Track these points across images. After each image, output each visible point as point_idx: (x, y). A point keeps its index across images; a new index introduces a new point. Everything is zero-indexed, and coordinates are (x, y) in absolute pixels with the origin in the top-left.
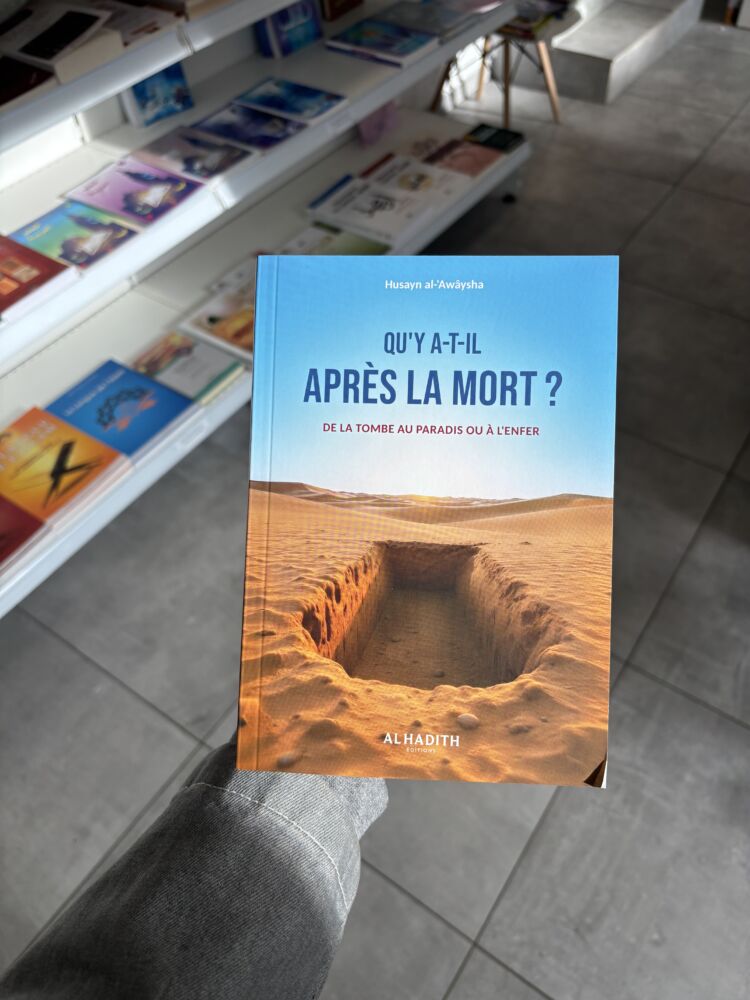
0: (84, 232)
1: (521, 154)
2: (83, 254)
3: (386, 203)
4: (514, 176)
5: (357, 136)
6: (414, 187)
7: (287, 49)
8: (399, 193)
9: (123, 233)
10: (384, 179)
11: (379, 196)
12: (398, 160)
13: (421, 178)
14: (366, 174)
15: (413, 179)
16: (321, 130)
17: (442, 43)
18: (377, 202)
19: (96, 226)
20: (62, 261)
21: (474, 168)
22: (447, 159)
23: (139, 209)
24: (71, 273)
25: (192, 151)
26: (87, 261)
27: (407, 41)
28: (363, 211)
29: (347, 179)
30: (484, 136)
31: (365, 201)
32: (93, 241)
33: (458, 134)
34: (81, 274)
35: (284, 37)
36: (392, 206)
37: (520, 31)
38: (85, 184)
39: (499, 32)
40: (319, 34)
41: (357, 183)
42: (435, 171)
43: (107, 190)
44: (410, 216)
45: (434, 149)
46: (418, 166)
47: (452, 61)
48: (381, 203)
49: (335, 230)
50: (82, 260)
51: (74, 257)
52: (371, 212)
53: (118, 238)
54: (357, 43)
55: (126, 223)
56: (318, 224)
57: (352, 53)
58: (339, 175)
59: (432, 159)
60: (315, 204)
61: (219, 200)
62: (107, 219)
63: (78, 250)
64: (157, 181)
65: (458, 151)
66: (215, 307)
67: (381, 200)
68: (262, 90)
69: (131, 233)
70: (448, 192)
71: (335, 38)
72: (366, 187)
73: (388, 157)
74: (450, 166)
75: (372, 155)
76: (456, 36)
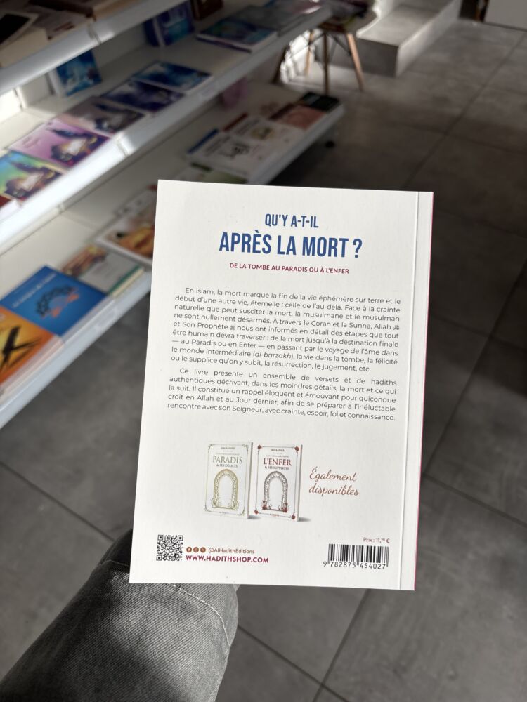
0: (23, 174)
1: (338, 113)
2: (22, 190)
3: (243, 150)
4: (333, 128)
5: (221, 101)
6: (263, 137)
7: (169, 40)
8: (252, 142)
9: (52, 175)
10: (241, 132)
11: (238, 144)
12: (250, 118)
13: (268, 131)
14: (228, 128)
15: (261, 132)
16: (195, 97)
17: (279, 35)
18: (236, 149)
19: (31, 170)
20: (7, 196)
21: (305, 123)
22: (285, 117)
23: (63, 157)
24: (13, 205)
25: (102, 114)
26: (25, 195)
27: (254, 34)
28: (227, 155)
29: (215, 132)
30: (312, 100)
31: (227, 147)
32: (30, 180)
33: (293, 99)
34: (21, 206)
35: (166, 32)
36: (247, 151)
37: (334, 26)
38: (23, 139)
39: (320, 27)
40: (191, 29)
41: (222, 135)
42: (277, 126)
43: (39, 143)
44: (260, 158)
45: (276, 110)
46: (265, 122)
47: (287, 48)
48: (239, 149)
49: (207, 169)
50: (22, 195)
51: (15, 193)
52: (232, 156)
53: (48, 178)
54: (219, 35)
55: (54, 167)
56: (195, 165)
57: (216, 43)
58: (209, 129)
59: (275, 117)
60: (192, 150)
61: (122, 149)
62: (39, 165)
63: (19, 188)
64: (76, 136)
65: (293, 111)
66: (121, 226)
67: (239, 147)
68: (151, 70)
69: (57, 175)
70: (287, 141)
71: (203, 32)
72: (228, 138)
73: (244, 116)
74: (288, 122)
75: (232, 115)
76: (289, 30)
